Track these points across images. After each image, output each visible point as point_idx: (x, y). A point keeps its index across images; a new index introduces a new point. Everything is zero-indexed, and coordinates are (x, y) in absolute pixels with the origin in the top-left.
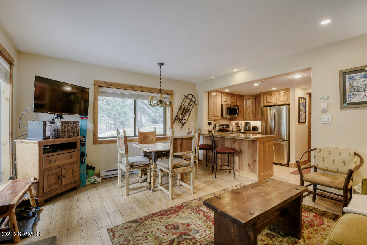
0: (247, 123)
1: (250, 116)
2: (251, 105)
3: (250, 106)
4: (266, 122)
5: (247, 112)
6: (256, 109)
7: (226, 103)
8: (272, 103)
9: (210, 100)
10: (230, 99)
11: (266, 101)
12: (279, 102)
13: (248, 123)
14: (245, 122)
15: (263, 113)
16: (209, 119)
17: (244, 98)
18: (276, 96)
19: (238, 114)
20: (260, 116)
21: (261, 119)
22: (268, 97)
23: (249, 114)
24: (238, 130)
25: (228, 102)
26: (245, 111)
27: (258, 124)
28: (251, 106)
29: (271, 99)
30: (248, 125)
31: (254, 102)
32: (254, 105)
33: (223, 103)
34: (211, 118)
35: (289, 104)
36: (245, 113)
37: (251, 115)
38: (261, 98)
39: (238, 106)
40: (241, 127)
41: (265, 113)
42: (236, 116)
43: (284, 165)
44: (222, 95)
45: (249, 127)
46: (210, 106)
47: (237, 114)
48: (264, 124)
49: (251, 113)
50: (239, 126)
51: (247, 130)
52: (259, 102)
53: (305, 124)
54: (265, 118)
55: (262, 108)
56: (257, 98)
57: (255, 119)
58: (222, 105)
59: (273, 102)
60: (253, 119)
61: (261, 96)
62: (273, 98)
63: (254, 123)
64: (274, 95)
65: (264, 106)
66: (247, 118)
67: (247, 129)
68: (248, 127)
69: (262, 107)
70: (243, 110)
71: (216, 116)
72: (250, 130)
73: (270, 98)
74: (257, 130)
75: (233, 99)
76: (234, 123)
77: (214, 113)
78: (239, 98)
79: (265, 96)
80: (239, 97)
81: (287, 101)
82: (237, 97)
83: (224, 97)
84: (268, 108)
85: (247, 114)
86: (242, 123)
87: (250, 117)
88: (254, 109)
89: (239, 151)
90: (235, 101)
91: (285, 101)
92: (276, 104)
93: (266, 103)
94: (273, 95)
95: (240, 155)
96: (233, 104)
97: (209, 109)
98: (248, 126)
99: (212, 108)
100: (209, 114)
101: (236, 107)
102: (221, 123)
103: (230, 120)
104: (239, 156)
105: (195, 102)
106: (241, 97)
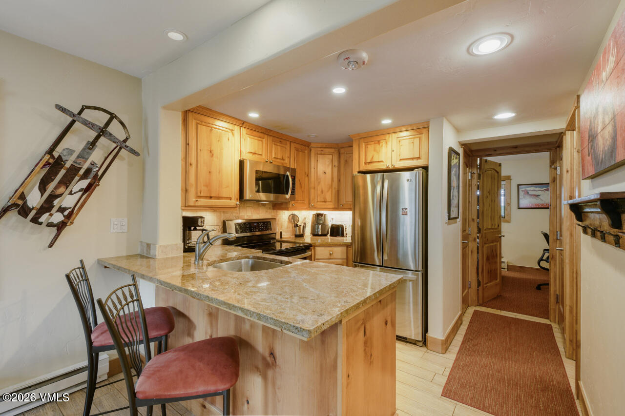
0: (318, 215)
1: (325, 198)
2: (329, 170)
3: (325, 173)
4: (364, 216)
5: (319, 188)
6: (339, 180)
7: (256, 158)
8: (381, 163)
9: (192, 142)
10: (272, 148)
11: (364, 157)
12: (397, 161)
13: (321, 215)
14: (315, 212)
15: (356, 192)
16: (186, 206)
17: (311, 150)
18: (389, 144)
19: (293, 193)
20: (350, 198)
21: (353, 208)
22: (371, 148)
23: (322, 192)
24: (297, 236)
25: (264, 157)
26: (312, 185)
27: (343, 218)
28: (327, 172)
29: (378, 152)
30: (320, 220)
31: (336, 163)
32: (336, 170)
33: (247, 157)
34: (197, 204)
35: (426, 168)
36: (312, 191)
37: (328, 198)
38: (352, 153)
39: (293, 171)
40: (304, 227)
41: (361, 191)
42: (288, 196)
43: (414, 343)
44: (243, 130)
45: (324, 225)
46: (193, 160)
47: (290, 193)
48: (358, 222)
49: (328, 191)
50: (299, 224)
51: (318, 235)
52: (348, 162)
53: (456, 222)
54: (362, 205)
55: (353, 177)
56: (342, 151)
57: (338, 207)
58: (242, 163)
59: (382, 161)
60: (333, 206)
61: (352, 146)
62: (383, 149)
63: (334, 217)
64: (386, 143)
65: (359, 172)
66: (319, 203)
67: (318, 231)
68: (320, 226)
69: (355, 173)
70: (309, 180)
71: (219, 198)
72: (326, 233)
73: (375, 150)
74: (342, 235)
75: (279, 147)
76: (284, 216)
77: (208, 185)
78: (297, 150)
79: (363, 145)
80: (297, 146)
81: (419, 158)
82: (293, 145)
83: (248, 139)
84: (368, 176)
85: (319, 192)
86: (306, 216)
87: (325, 202)
88: (336, 179)
89: (267, 354)
90: (287, 154)
91: (413, 159)
92: (391, 167)
93: (366, 163)
94: (383, 143)
95: (270, 373)
96: (278, 162)
97: (186, 173)
98: (320, 223)
99: (203, 170)
100: (186, 191)
101: (288, 173)
102: (246, 218)
103: (274, 209)
104: (265, 377)
105: (125, 141)
106: (304, 147)
